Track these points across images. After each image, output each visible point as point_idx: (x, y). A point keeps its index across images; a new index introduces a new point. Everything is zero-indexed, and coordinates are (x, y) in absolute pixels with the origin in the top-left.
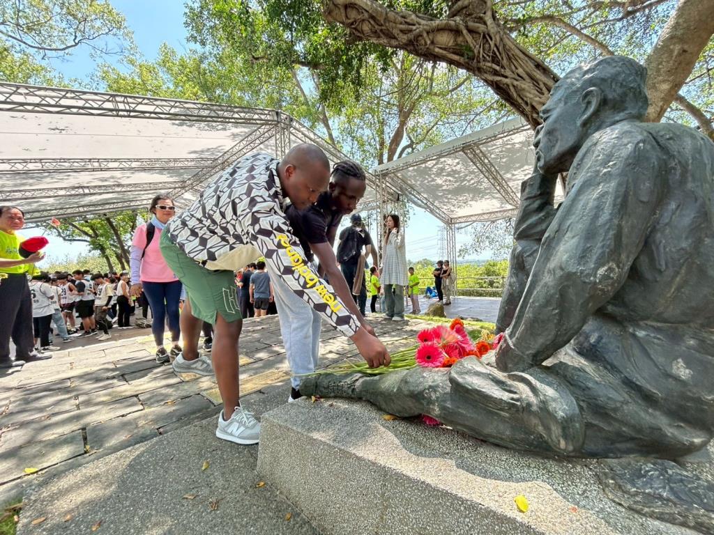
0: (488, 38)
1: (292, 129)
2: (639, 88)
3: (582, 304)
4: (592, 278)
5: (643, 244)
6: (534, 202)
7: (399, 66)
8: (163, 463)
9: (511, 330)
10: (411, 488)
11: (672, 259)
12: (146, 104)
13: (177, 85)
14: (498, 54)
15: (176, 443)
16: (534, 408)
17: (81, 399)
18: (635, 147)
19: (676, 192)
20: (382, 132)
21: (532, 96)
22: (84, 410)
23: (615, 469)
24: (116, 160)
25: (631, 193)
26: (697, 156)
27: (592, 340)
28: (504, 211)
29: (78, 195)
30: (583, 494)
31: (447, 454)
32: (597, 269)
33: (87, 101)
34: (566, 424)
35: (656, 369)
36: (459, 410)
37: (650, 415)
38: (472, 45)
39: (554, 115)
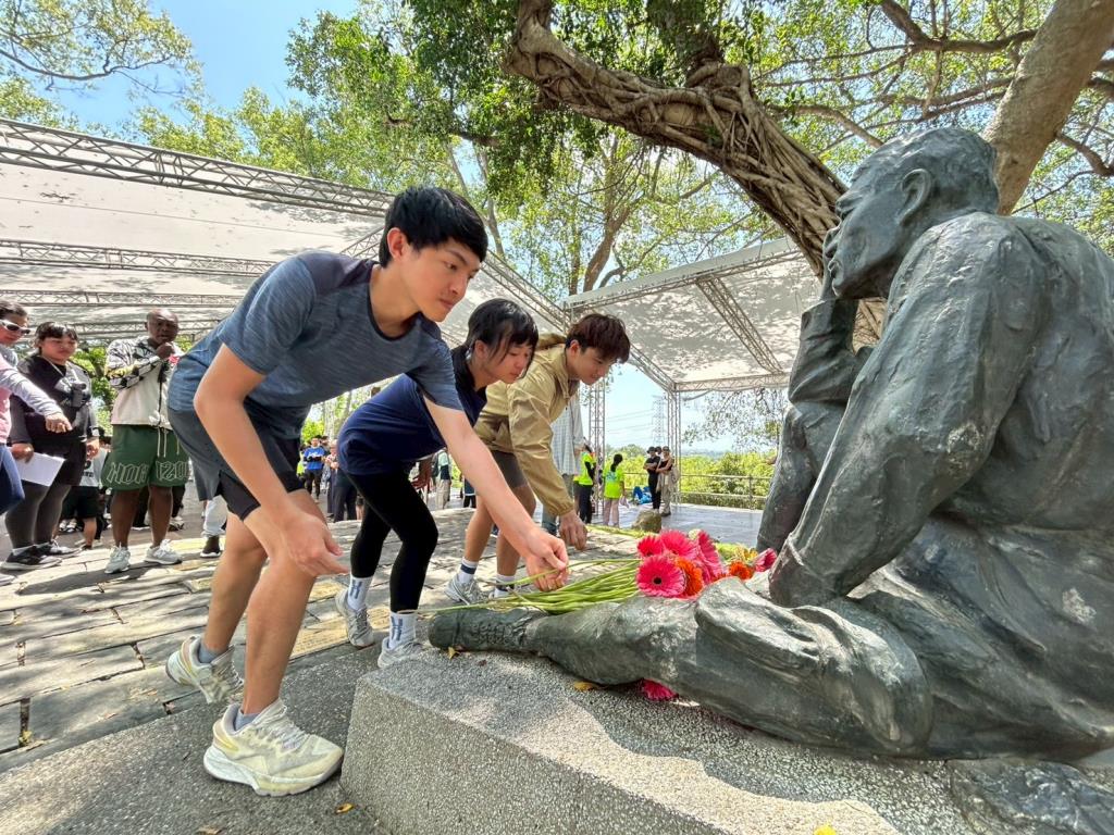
0: (742, 119)
2: (987, 175)
3: (922, 489)
4: (940, 447)
5: (1014, 397)
6: (822, 343)
7: (608, 155)
8: (168, 764)
9: (797, 534)
10: (627, 812)
11: (1061, 423)
12: (211, 170)
13: (264, 150)
14: (756, 143)
15: (195, 731)
16: (843, 668)
17: (31, 646)
18: (1000, 246)
19: (1061, 317)
20: (578, 247)
21: (803, 206)
22: (30, 666)
23: (978, 777)
24: (149, 254)
25: (996, 315)
26: (1090, 265)
27: (930, 556)
28: (755, 377)
29: (76, 305)
30: (930, 823)
31: (689, 750)
32: (947, 431)
33: (112, 156)
34: (901, 694)
35: (1037, 605)
36: (712, 671)
37: (1032, 683)
38: (719, 128)
39: (859, 208)
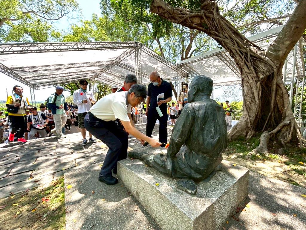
0: (214, 21)
1: (142, 49)
4: (176, 141)
12: (87, 45)
14: (217, 27)
18: (188, 112)
21: (230, 46)
24: (78, 64)
32: (177, 139)
33: (68, 46)
38: (207, 23)
